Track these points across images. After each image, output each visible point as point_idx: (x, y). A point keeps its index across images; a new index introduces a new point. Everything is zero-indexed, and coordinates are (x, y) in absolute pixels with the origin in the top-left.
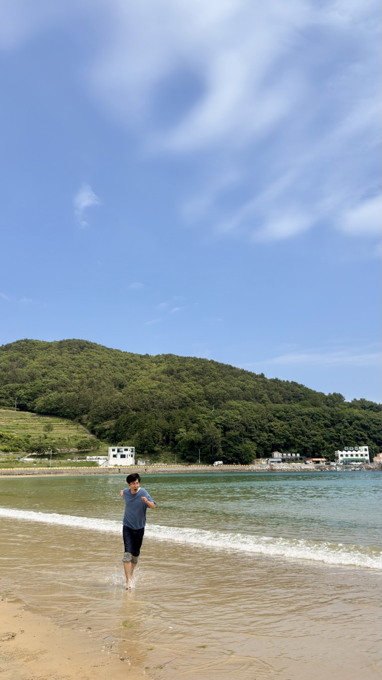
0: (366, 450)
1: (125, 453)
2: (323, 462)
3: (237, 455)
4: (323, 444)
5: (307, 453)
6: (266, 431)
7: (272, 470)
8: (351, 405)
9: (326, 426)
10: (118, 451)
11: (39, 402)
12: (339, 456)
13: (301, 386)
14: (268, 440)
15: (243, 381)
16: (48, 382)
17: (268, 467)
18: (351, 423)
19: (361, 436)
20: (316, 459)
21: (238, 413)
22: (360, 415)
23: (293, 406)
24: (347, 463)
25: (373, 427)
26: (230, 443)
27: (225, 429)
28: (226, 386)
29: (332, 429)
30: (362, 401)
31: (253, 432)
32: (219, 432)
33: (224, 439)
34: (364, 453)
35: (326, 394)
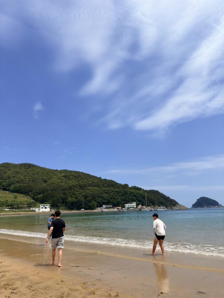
0: (135, 204)
1: (46, 207)
2: (120, 208)
3: (89, 207)
4: (120, 202)
5: (115, 206)
6: (101, 198)
7: (102, 211)
8: (131, 188)
9: (122, 195)
10: (44, 206)
11: (12, 187)
12: (126, 206)
13: (114, 182)
14: (101, 201)
15: (93, 180)
16: (15, 180)
17: (101, 211)
18: (130, 194)
19: (134, 199)
20: (118, 207)
21: (91, 191)
22: (134, 192)
23: (111, 189)
24: (128, 208)
25: (138, 196)
26: (87, 202)
27: (86, 197)
28: (87, 181)
29: (124, 197)
30: (135, 186)
31: (96, 198)
32: (83, 198)
33: (85, 201)
34: (134, 205)
35: (123, 184)
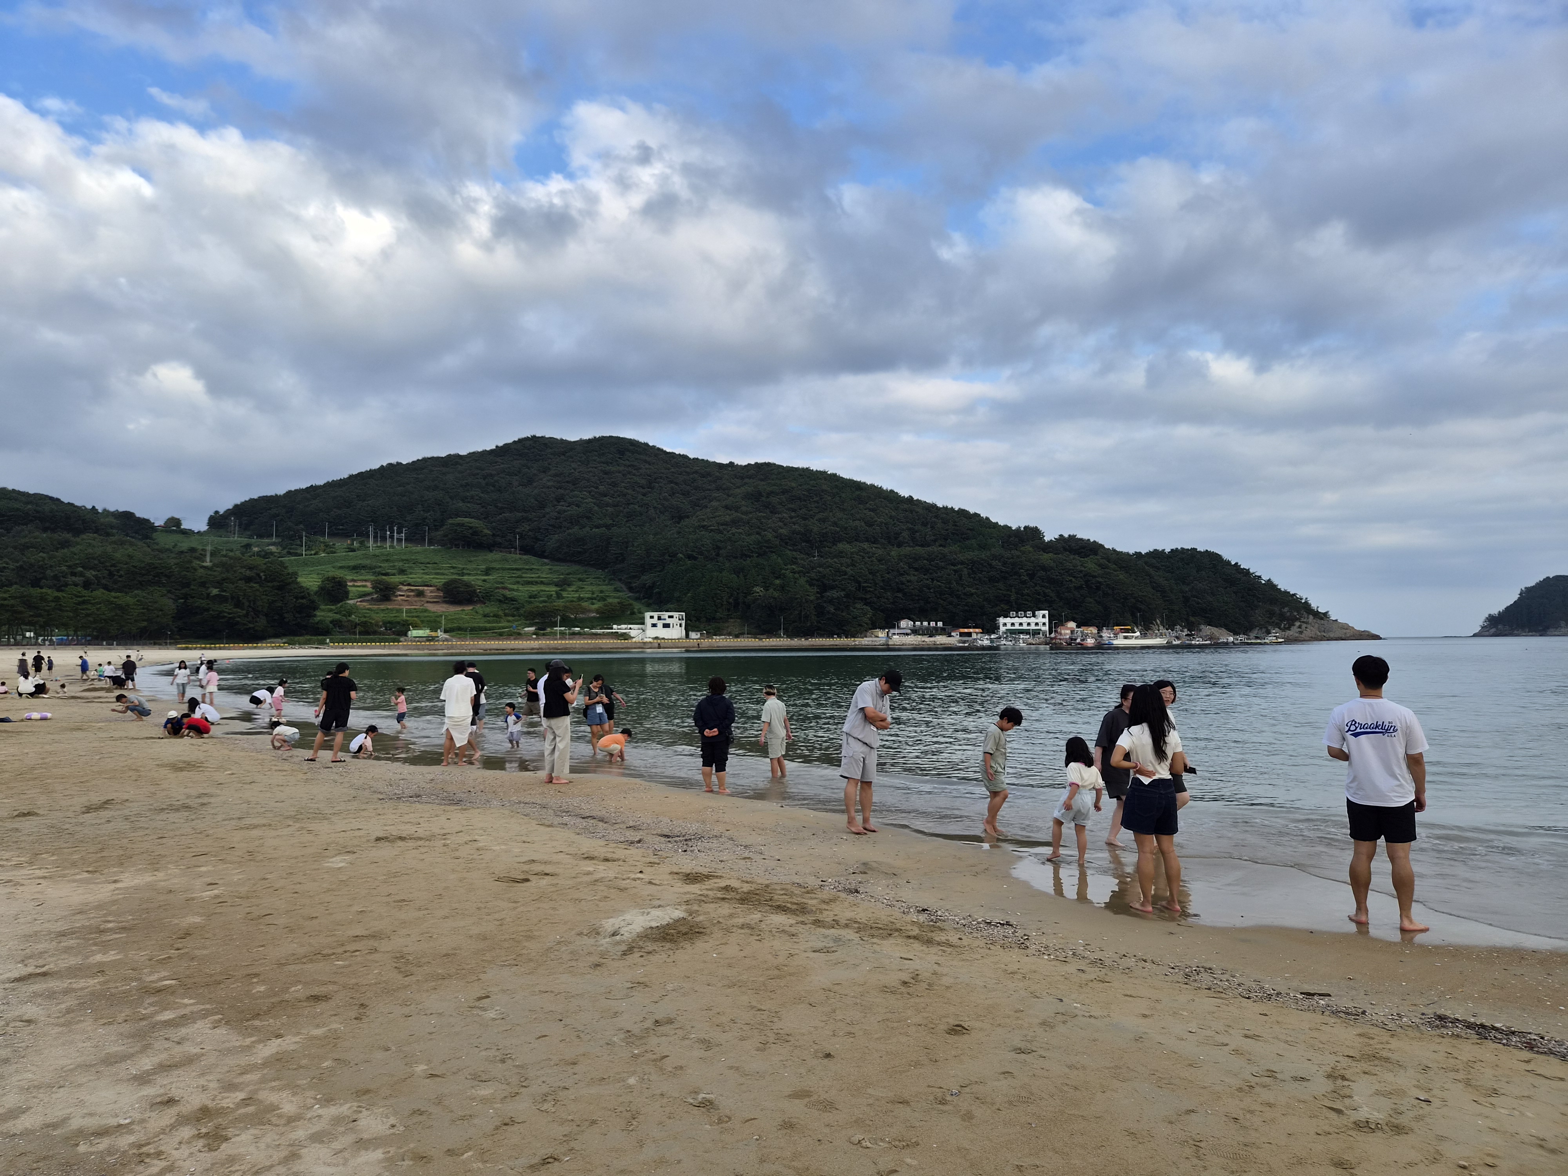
0: (1044, 616)
2: (977, 633)
3: (840, 625)
5: (953, 622)
6: (892, 590)
9: (992, 580)
10: (659, 618)
12: (1001, 626)
13: (973, 516)
14: (894, 602)
17: (886, 641)
20: (966, 630)
21: (849, 562)
22: (1052, 563)
23: (947, 550)
25: (1068, 582)
26: (830, 608)
27: (824, 588)
28: (841, 519)
30: (1071, 537)
31: (869, 591)
33: (820, 602)
34: (1040, 620)
35: (1013, 528)
